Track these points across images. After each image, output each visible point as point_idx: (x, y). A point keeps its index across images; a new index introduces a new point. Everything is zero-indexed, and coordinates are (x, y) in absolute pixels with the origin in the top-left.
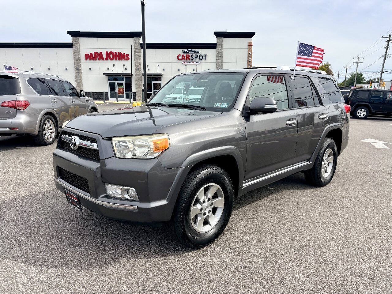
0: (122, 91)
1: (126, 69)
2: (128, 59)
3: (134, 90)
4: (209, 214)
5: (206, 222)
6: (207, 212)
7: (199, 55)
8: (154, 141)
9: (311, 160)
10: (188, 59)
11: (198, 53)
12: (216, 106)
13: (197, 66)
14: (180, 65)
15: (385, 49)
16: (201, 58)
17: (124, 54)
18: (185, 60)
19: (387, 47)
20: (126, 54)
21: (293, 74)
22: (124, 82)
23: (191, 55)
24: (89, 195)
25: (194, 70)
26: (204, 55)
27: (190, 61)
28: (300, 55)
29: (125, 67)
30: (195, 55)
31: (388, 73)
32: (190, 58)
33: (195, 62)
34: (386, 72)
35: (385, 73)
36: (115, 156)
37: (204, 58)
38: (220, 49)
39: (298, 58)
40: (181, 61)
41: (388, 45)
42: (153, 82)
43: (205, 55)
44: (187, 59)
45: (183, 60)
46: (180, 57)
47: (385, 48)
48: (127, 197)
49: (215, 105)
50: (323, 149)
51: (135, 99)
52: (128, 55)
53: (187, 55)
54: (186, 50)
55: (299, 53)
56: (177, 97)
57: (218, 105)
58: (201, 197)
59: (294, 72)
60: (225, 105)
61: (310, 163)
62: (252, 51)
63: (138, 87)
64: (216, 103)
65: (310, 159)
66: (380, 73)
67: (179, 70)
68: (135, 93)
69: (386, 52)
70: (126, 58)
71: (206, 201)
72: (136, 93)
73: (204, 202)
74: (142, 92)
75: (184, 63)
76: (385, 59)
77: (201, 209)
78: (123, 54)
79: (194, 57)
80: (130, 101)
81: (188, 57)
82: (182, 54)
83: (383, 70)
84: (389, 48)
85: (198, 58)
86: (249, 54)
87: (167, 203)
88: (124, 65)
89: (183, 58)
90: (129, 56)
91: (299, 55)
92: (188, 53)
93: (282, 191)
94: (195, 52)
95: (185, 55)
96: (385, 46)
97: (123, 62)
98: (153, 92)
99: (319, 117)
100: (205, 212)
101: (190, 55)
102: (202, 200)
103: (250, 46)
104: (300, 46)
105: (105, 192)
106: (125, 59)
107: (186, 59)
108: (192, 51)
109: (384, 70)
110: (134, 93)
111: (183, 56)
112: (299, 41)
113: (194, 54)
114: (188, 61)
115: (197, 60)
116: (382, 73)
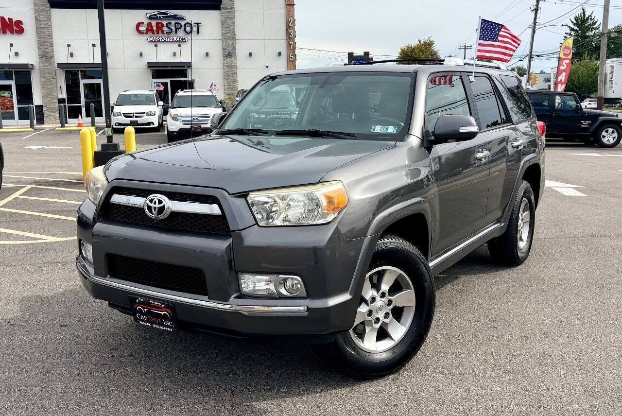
0: (9, 103)
1: (17, 54)
2: (21, 31)
3: (37, 99)
4: (387, 321)
5: (382, 334)
6: (381, 316)
7: (183, 23)
8: (328, 195)
9: (502, 220)
10: (160, 32)
11: (182, 19)
12: (376, 131)
13: (180, 45)
14: (143, 43)
15: (533, 14)
16: (188, 29)
17: (10, 20)
18: (153, 33)
19: (536, 10)
20: (14, 21)
21: (472, 72)
22: (13, 83)
23: (167, 24)
24: (206, 298)
25: (174, 54)
26: (195, 23)
27: (166, 36)
28: (483, 39)
29: (14, 50)
30: (175, 23)
31: (541, 58)
32: (165, 29)
33: (175, 39)
34: (538, 56)
35: (535, 58)
36: (257, 223)
37: (195, 29)
38: (229, 12)
39: (480, 45)
40: (144, 37)
41: (537, 5)
42: (82, 82)
43: (198, 24)
44: (158, 33)
45: (150, 34)
46: (143, 28)
47: (532, 11)
48: (283, 291)
49: (372, 129)
50: (518, 199)
51: (41, 121)
52: (19, 23)
53: (157, 24)
54: (155, 13)
55: (480, 36)
56: (144, 113)
57: (378, 129)
58: (367, 292)
59: (474, 69)
60: (392, 130)
61: (503, 224)
62: (293, 16)
63: (46, 94)
64: (373, 126)
65: (502, 217)
66: (527, 58)
67: (141, 54)
68: (41, 106)
69: (535, 19)
70: (15, 28)
71: (378, 298)
72: (44, 108)
73: (373, 299)
74: (57, 105)
75: (152, 39)
76: (534, 32)
77: (370, 313)
78: (7, 19)
79: (173, 28)
80: (32, 126)
81: (160, 27)
82: (146, 22)
83: (531, 53)
84: (539, 12)
85: (182, 29)
86: (288, 22)
87: (351, 299)
88: (11, 45)
89: (149, 29)
90: (22, 24)
91: (480, 39)
92: (160, 18)
93: (457, 278)
94: (175, 17)
95: (154, 23)
96: (533, 8)
97: (9, 38)
98: (83, 103)
99: (512, 144)
100: (378, 316)
101: (165, 23)
102: (368, 297)
103: (289, 7)
104: (482, 23)
105: (238, 288)
106: (12, 32)
107: (155, 32)
108: (167, 14)
109: (533, 53)
110: (40, 108)
111: (149, 24)
112: (480, 16)
113: (173, 22)
114: (161, 35)
115: (181, 34)
116: (531, 57)
